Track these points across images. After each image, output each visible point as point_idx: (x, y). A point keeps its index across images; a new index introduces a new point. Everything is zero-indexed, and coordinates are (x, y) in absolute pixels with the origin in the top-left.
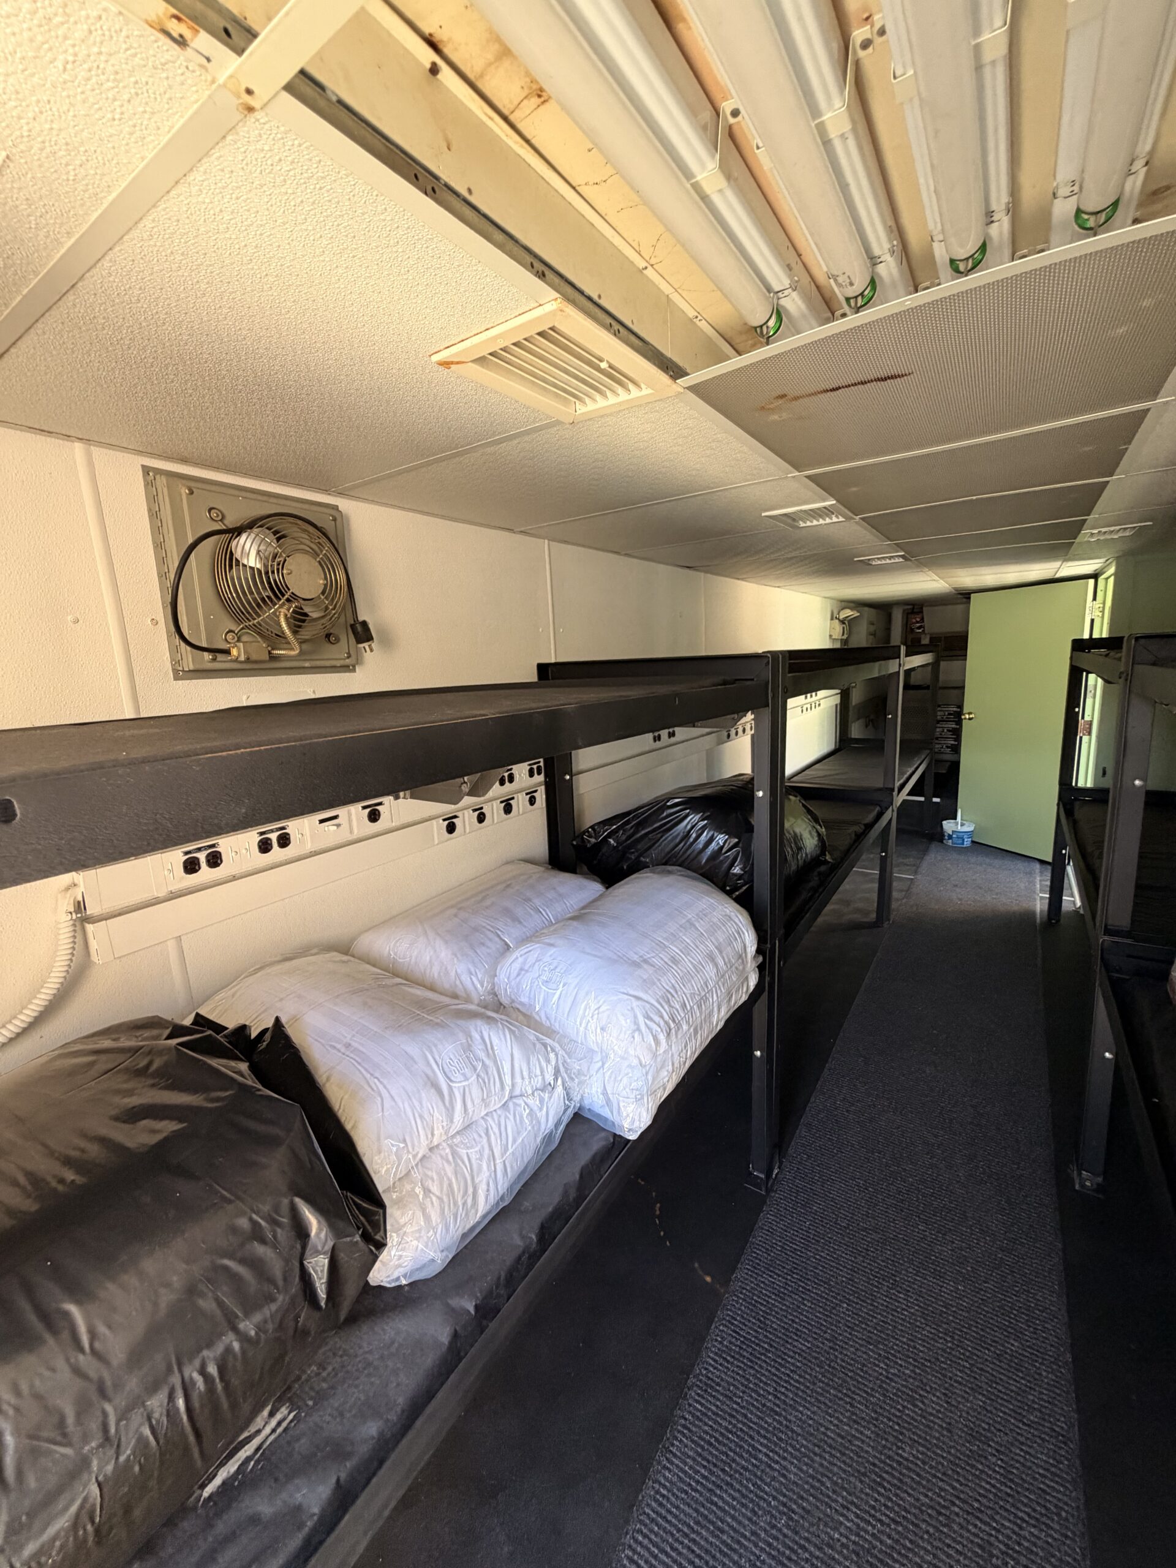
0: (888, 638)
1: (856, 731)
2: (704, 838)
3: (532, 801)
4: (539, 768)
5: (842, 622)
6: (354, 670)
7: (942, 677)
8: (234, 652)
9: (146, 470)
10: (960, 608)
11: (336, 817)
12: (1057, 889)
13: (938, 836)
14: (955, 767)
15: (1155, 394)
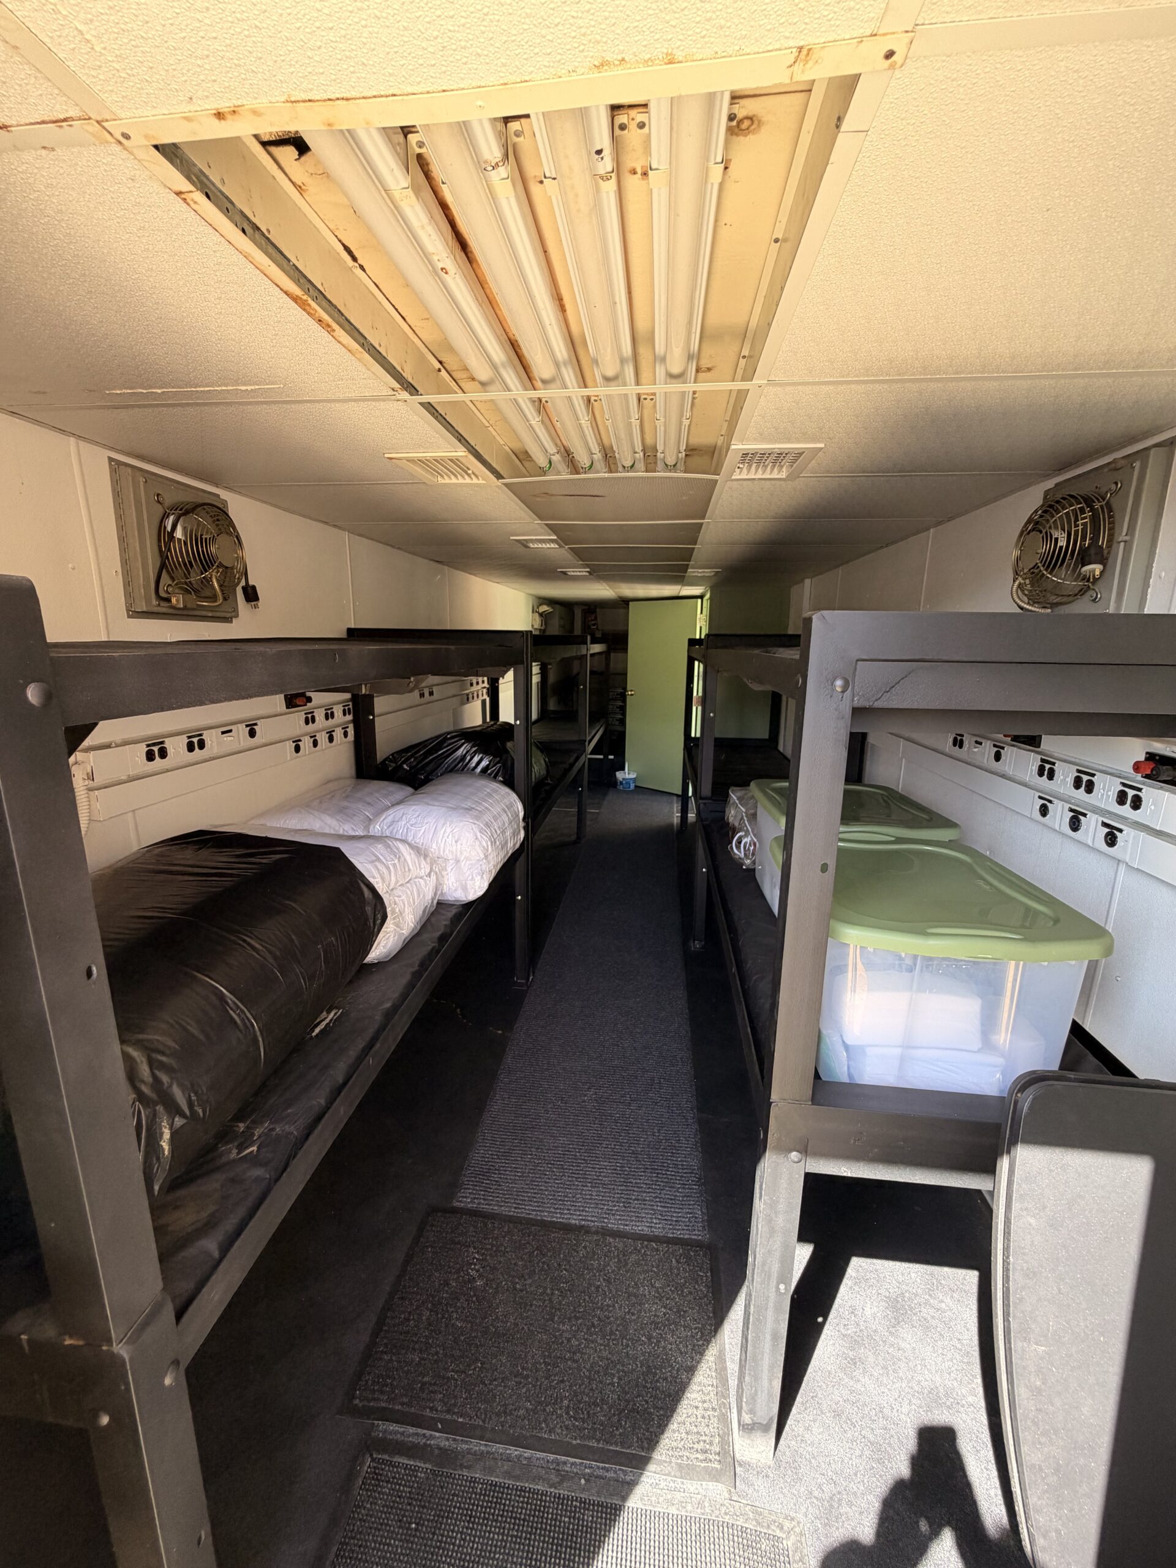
0: (572, 630)
1: (552, 705)
2: (476, 759)
3: (346, 734)
4: (349, 709)
5: (541, 615)
6: (231, 622)
7: (612, 665)
8: (174, 600)
9: (111, 459)
10: (622, 611)
11: (230, 731)
12: (684, 811)
13: (613, 784)
14: (622, 736)
15: (703, 517)
